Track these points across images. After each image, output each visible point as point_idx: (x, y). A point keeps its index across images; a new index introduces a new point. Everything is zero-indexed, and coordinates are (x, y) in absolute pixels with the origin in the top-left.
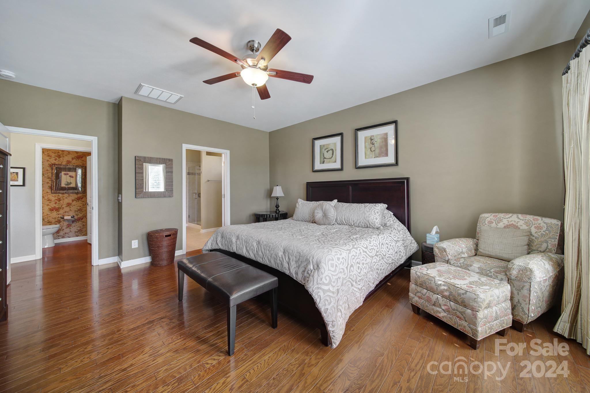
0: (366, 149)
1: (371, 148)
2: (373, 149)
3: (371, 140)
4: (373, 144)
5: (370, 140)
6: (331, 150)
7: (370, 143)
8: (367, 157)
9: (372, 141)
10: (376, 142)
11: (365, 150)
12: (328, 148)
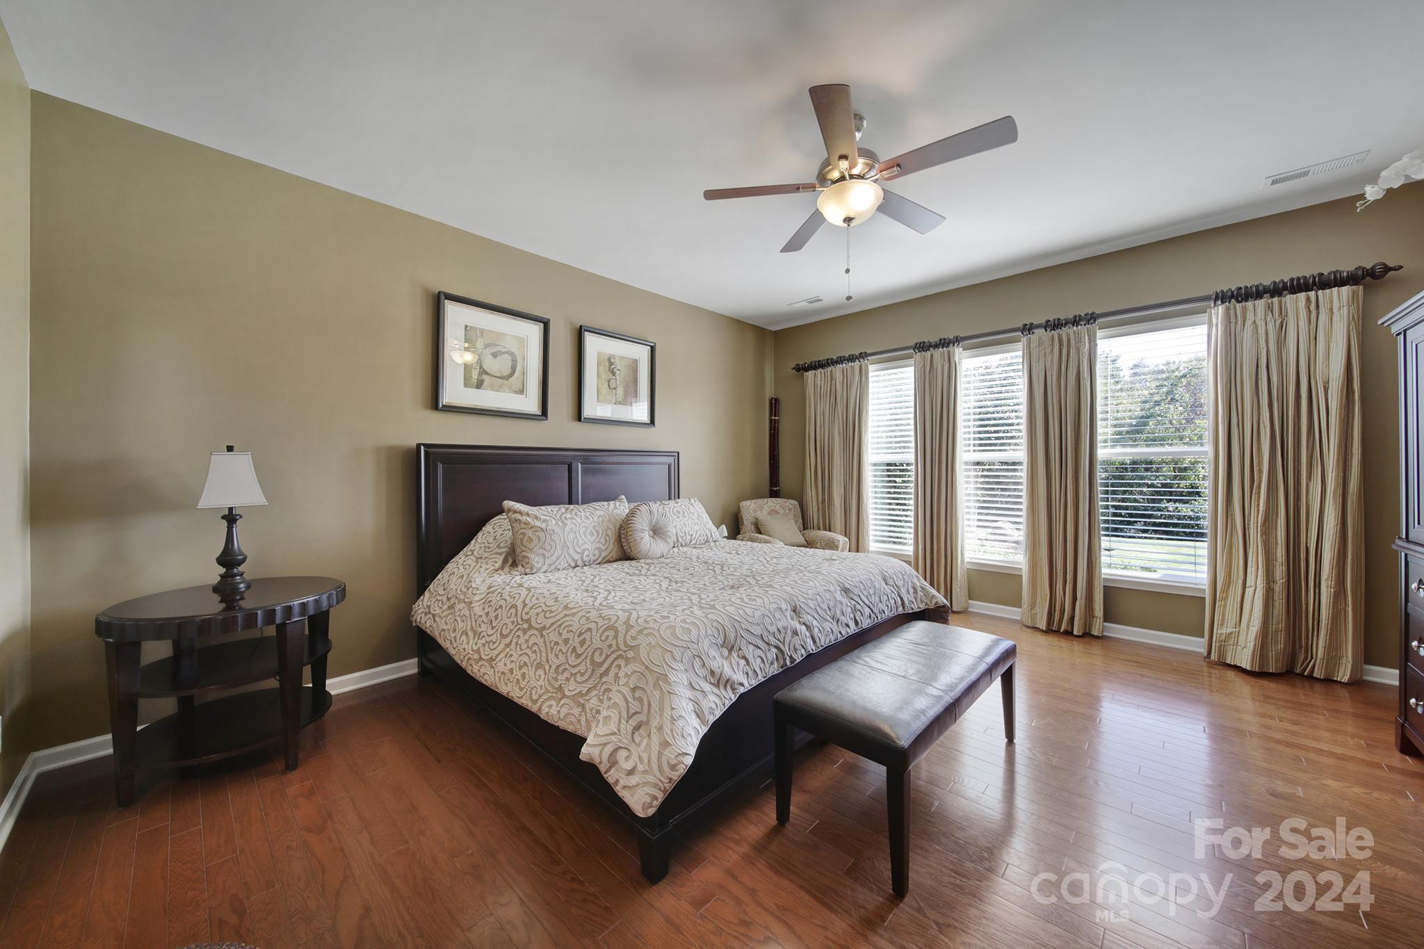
0: (600, 380)
1: (609, 381)
2: (613, 385)
3: (611, 364)
4: (614, 374)
5: (607, 364)
6: (506, 353)
7: (607, 368)
8: (601, 398)
9: (613, 366)
10: (618, 370)
11: (598, 381)
12: (496, 345)
